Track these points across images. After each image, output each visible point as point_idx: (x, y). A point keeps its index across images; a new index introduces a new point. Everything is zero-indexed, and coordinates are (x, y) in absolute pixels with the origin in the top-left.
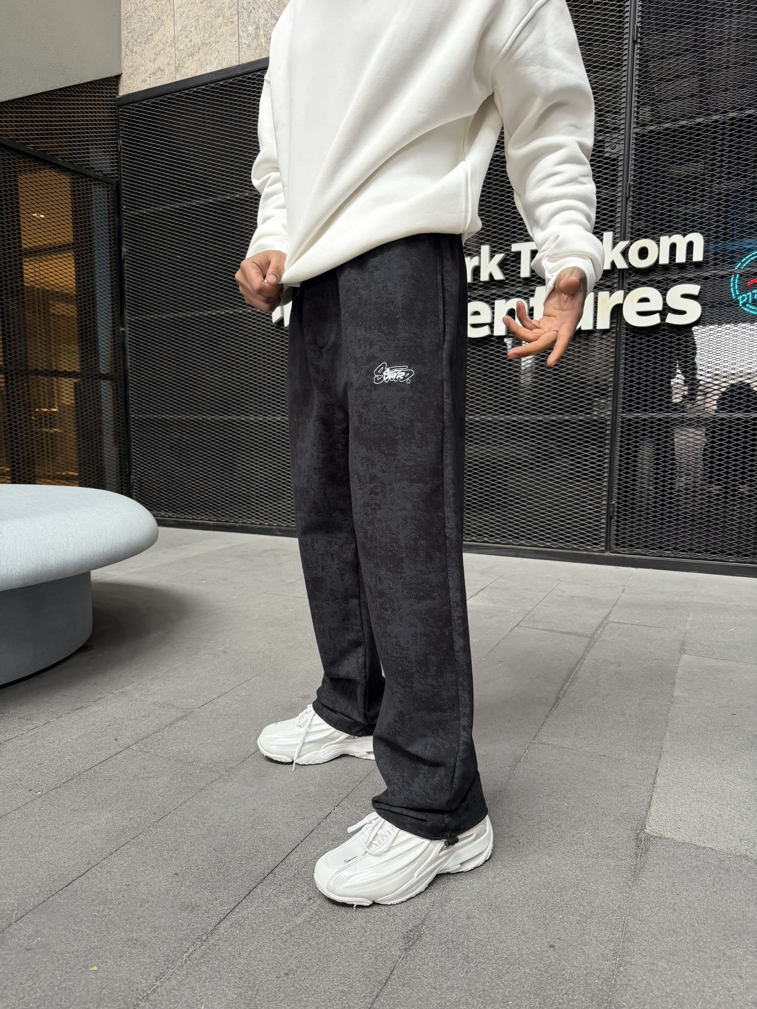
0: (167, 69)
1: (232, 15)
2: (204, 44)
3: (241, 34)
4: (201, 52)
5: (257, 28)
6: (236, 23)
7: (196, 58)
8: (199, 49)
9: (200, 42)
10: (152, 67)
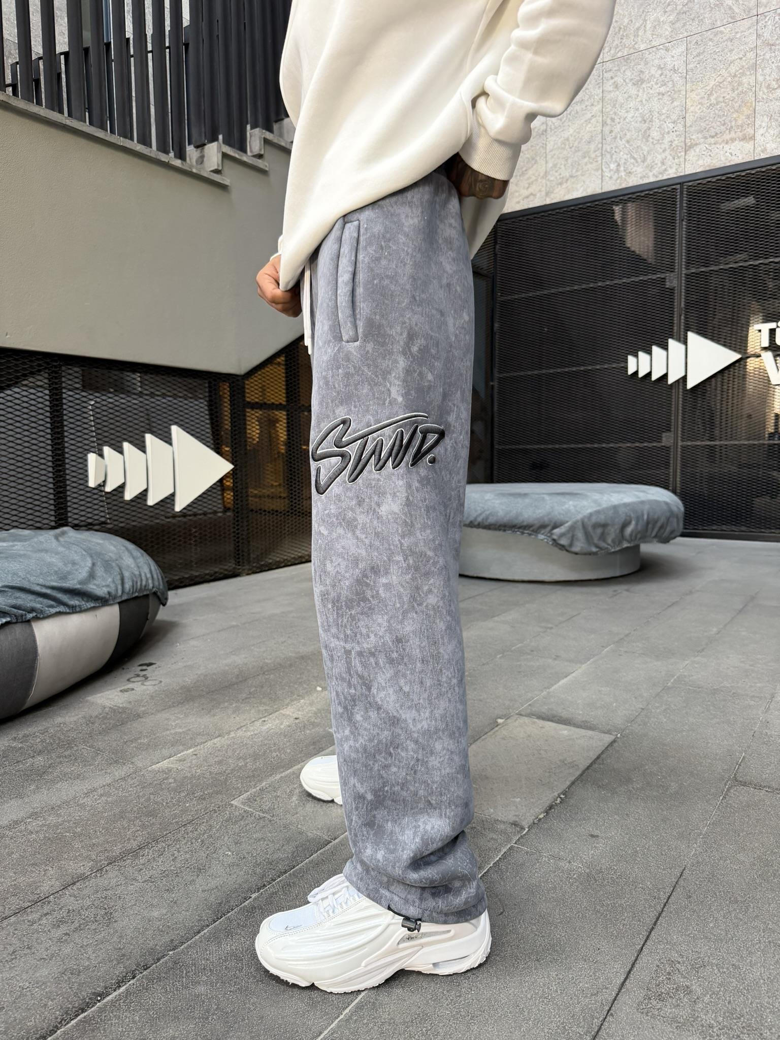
0: (538, 195)
1: (596, 156)
2: (571, 176)
3: (604, 169)
4: (569, 182)
5: (619, 165)
6: (600, 162)
7: (564, 186)
8: (567, 180)
9: (568, 175)
10: (526, 193)
